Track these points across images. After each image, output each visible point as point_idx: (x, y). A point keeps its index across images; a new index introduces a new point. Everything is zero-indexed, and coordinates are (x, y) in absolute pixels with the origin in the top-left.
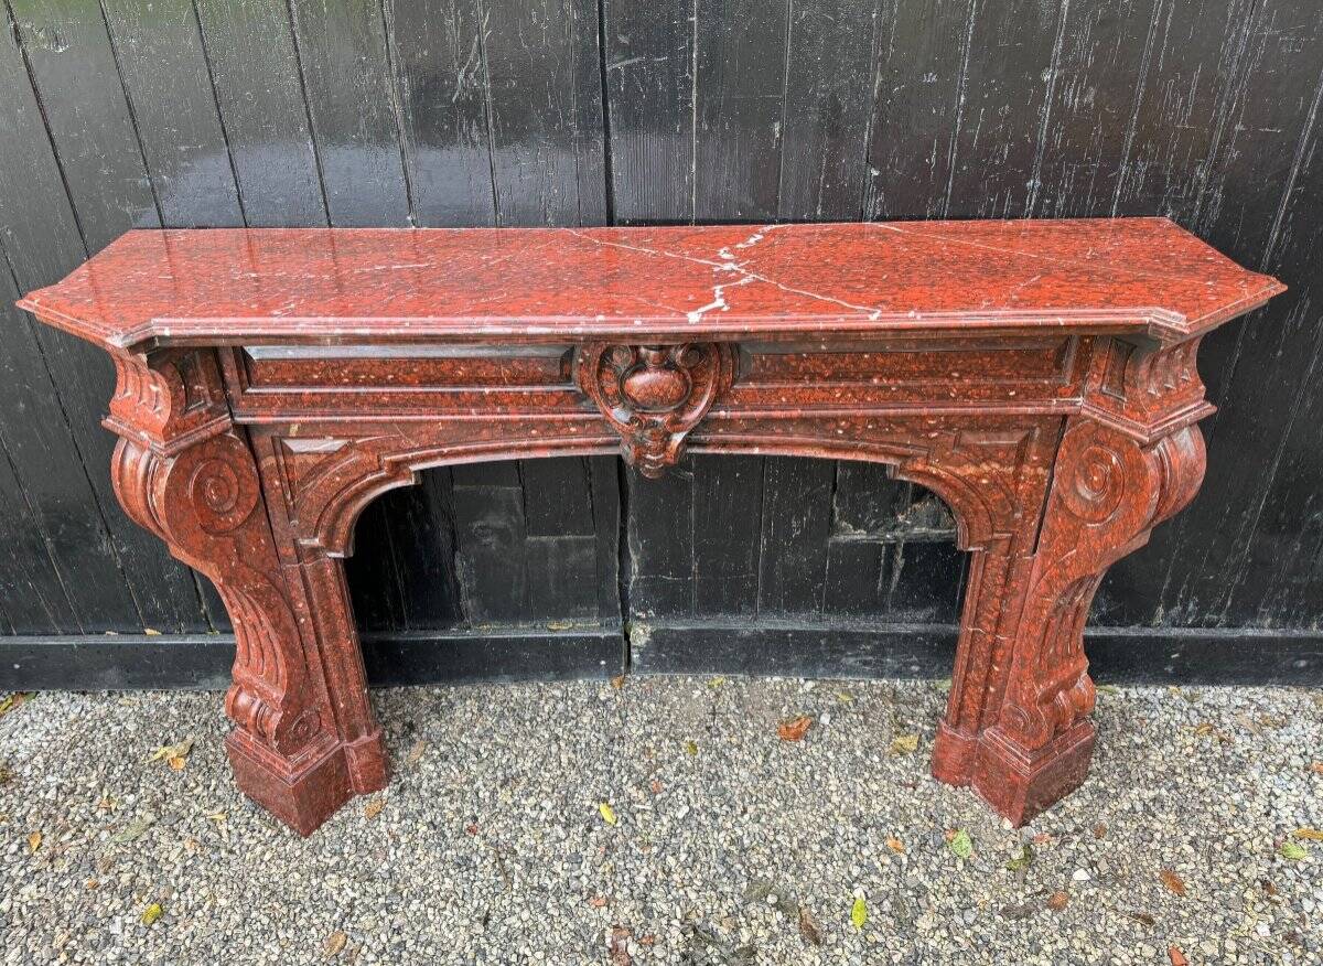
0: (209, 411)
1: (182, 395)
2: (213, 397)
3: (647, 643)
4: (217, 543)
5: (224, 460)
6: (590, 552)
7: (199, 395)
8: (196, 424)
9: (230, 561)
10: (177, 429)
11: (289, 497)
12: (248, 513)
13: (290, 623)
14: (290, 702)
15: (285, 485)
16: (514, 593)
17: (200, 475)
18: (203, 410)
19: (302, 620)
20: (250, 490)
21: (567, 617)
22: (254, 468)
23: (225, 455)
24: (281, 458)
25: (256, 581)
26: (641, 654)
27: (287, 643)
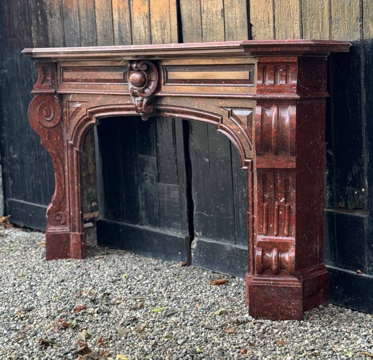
0: (50, 86)
1: (42, 78)
2: (52, 82)
3: (196, 247)
4: (43, 129)
5: (51, 104)
6: (177, 193)
7: (48, 81)
8: (45, 88)
9: (45, 138)
10: (38, 87)
11: (68, 124)
12: (55, 125)
13: (62, 172)
14: (56, 203)
15: (68, 119)
16: (155, 210)
17: (42, 105)
18: (48, 85)
19: (66, 173)
20: (58, 118)
21: (171, 227)
22: (60, 111)
23: (52, 103)
24: (68, 109)
25: (52, 149)
26: (194, 253)
27: (59, 180)
